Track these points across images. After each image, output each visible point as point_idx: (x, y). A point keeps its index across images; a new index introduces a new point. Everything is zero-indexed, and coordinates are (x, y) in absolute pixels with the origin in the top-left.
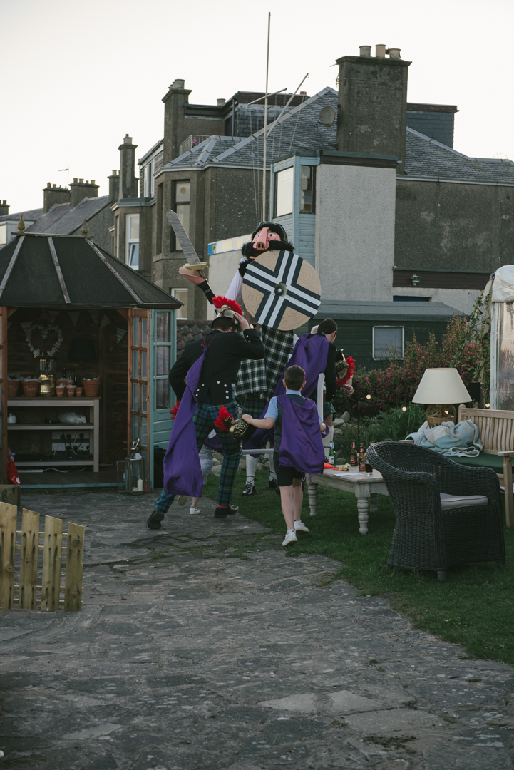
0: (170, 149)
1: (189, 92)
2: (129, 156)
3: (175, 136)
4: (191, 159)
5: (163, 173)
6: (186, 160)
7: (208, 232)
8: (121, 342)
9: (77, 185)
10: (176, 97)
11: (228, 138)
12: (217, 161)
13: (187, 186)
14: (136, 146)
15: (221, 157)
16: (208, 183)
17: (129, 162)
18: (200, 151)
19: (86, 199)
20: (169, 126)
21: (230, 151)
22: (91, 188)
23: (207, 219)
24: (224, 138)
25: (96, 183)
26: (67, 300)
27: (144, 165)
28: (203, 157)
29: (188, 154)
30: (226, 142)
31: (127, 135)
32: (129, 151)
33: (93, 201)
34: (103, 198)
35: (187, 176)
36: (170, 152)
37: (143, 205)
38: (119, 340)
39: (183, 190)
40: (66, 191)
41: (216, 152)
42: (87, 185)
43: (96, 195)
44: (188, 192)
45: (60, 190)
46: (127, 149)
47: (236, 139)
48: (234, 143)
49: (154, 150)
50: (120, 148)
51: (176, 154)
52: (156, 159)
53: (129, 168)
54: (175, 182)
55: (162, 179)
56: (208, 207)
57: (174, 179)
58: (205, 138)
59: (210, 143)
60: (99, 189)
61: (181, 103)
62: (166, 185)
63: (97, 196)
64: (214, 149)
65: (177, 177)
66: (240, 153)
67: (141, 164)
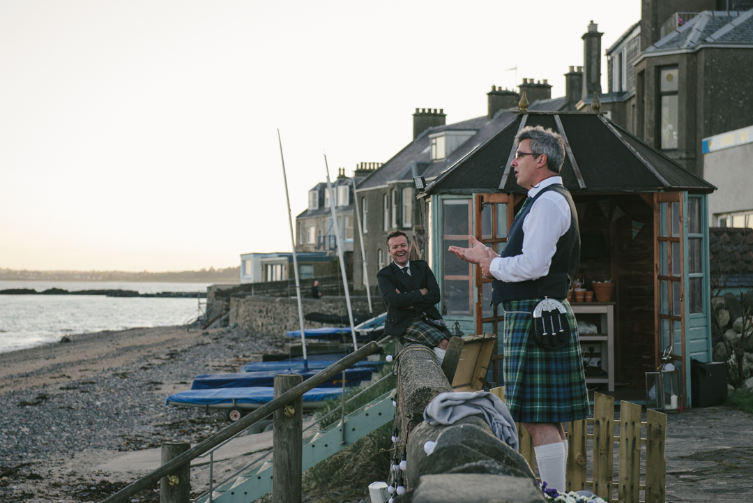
0: (650, 31)
2: (595, 46)
3: (655, 16)
4: (678, 41)
5: (644, 58)
6: (672, 42)
7: (701, 126)
8: (636, 237)
9: (528, 87)
11: (724, 14)
12: (712, 41)
13: (675, 72)
14: (602, 34)
15: (717, 35)
16: (701, 67)
17: (595, 53)
18: (690, 30)
19: (537, 102)
20: (648, 4)
21: (728, 28)
22: (544, 89)
23: (701, 110)
24: (717, 14)
25: (549, 83)
26: (582, 185)
27: (613, 54)
28: (693, 37)
29: (673, 35)
30: (721, 18)
31: (592, 21)
32: (595, 39)
33: (545, 104)
34: (558, 100)
35: (674, 60)
36: (649, 35)
37: (615, 100)
38: (634, 235)
39: (670, 78)
40: (513, 94)
41: (709, 30)
42: (539, 86)
43: (548, 96)
44: (676, 80)
45: (507, 93)
46: (592, 38)
47: (733, 13)
48: (730, 19)
49: (631, 31)
50: (584, 37)
51: (656, 37)
52: (629, 47)
53: (594, 60)
54: (659, 69)
55: (643, 66)
56: (701, 95)
57: (658, 64)
58: (693, 16)
59: (701, 20)
60: (552, 88)
62: (649, 73)
63: (550, 97)
64: (707, 27)
65: (662, 62)
66: (740, 30)
67: (609, 53)
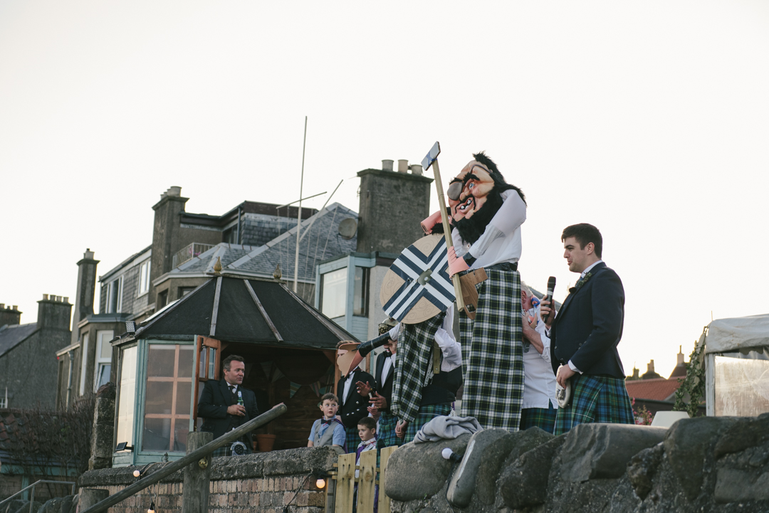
0: (162, 258)
1: (186, 199)
2: (90, 272)
3: (168, 244)
4: (200, 266)
5: (169, 279)
6: (194, 267)
11: (238, 247)
12: (233, 268)
14: (98, 262)
15: (237, 264)
17: (90, 278)
18: (210, 258)
19: (6, 326)
21: (244, 259)
22: (14, 314)
25: (19, 309)
26: (279, 338)
27: (107, 282)
28: (211, 266)
29: (191, 261)
30: (236, 250)
31: (88, 250)
32: (91, 266)
33: (15, 329)
34: (28, 326)
35: (197, 283)
36: (161, 262)
37: (119, 321)
38: (292, 394)
41: (229, 259)
42: (8, 311)
43: (17, 321)
46: (88, 264)
47: (247, 248)
50: (79, 264)
51: (167, 268)
53: (89, 285)
54: (181, 289)
55: (167, 285)
57: (181, 285)
58: (211, 247)
59: (220, 250)
60: (21, 315)
61: (176, 211)
62: (172, 293)
63: (19, 323)
64: (225, 256)
65: (185, 284)
66: (256, 261)
67: (103, 281)
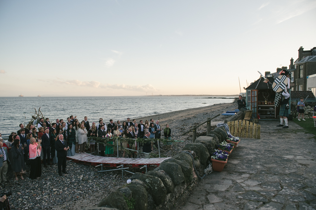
1: (303, 48)
3: (301, 57)
6: (302, 61)
7: (307, 74)
9: (283, 68)
10: (301, 50)
11: (312, 56)
13: (302, 66)
15: (309, 60)
16: (307, 65)
18: (305, 59)
21: (312, 59)
22: (286, 68)
23: (307, 71)
24: (310, 56)
26: (268, 88)
29: (303, 60)
35: (302, 64)
36: (300, 60)
37: (294, 70)
39: (302, 67)
40: (281, 69)
41: (309, 59)
42: (285, 67)
44: (303, 67)
45: (280, 69)
46: (292, 60)
47: (313, 56)
48: (313, 57)
49: (297, 60)
50: (290, 60)
53: (292, 64)
54: (300, 65)
55: (297, 65)
56: (307, 69)
58: (306, 57)
61: (302, 51)
65: (300, 64)
67: (295, 62)
